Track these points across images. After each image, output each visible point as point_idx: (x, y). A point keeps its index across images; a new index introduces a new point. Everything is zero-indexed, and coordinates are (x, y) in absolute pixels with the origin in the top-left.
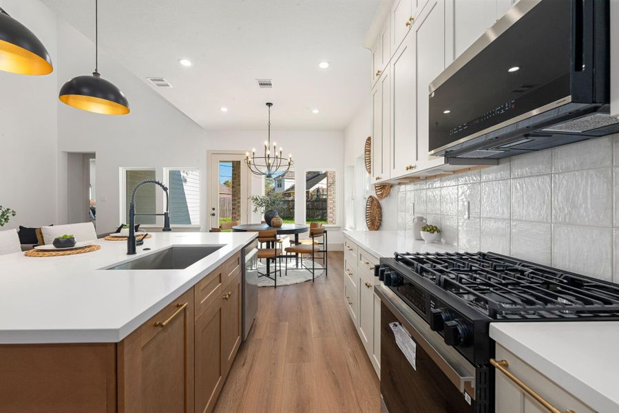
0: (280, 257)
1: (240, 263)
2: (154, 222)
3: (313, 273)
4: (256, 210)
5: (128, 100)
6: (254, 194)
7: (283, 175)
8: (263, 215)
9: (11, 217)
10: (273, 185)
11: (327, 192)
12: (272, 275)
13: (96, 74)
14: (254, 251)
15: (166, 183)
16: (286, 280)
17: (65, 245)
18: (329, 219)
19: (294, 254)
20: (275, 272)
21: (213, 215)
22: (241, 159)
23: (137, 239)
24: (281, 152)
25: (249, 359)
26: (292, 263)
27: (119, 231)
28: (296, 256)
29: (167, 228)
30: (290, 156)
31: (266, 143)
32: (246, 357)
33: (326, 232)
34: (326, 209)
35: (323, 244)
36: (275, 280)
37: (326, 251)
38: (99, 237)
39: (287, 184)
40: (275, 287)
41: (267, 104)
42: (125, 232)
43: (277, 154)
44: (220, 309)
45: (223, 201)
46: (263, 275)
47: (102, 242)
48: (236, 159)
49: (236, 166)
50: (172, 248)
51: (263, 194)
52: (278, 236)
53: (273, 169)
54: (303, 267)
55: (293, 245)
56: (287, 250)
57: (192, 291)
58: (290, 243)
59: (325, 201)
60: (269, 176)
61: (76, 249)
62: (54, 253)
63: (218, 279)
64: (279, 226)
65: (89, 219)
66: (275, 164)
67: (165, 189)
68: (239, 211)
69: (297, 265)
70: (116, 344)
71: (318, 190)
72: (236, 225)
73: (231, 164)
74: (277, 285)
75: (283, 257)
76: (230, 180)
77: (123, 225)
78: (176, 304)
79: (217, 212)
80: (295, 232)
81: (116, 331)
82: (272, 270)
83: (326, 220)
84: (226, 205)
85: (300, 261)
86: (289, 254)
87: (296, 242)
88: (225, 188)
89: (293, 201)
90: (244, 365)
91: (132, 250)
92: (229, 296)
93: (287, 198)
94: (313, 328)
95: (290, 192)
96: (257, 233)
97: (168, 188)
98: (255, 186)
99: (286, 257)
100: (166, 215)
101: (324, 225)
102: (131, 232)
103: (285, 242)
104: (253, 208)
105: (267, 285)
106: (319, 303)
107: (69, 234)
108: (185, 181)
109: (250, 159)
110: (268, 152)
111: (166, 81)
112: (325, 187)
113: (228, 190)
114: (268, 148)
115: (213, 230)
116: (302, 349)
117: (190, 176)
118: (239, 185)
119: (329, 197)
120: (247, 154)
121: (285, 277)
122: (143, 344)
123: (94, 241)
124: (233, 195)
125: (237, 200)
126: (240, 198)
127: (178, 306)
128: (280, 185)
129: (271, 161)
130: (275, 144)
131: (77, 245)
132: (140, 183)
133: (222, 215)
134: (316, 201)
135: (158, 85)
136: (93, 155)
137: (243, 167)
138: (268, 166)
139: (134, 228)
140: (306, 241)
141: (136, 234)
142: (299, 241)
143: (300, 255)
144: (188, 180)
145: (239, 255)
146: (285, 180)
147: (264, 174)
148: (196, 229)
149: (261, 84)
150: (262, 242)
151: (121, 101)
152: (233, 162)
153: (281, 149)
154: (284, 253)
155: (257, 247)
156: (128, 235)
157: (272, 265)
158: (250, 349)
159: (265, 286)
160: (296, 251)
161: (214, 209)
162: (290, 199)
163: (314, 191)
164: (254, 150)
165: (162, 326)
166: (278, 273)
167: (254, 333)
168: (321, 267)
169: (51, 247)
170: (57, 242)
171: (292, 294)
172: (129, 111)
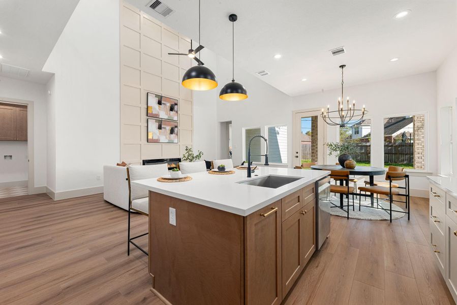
0: (353, 194)
1: (315, 192)
2: (260, 161)
3: (391, 214)
4: (331, 154)
5: (247, 91)
6: (329, 141)
7: (360, 123)
8: (337, 158)
9: (202, 156)
10: (350, 132)
11: (414, 136)
12: (345, 208)
13: (233, 81)
14: (327, 185)
15: (266, 137)
16: (360, 215)
17: (222, 169)
18: (416, 165)
19: (369, 193)
20: (348, 206)
21: (297, 157)
22: (318, 114)
23: (251, 169)
24: (354, 105)
25: (322, 264)
26: (366, 202)
27: (243, 164)
28: (371, 196)
29: (267, 164)
30: (364, 106)
31: (340, 99)
32: (320, 262)
33: (407, 176)
34: (413, 154)
35: (406, 188)
36: (348, 212)
37: (408, 195)
38: (234, 167)
39: (365, 131)
40: (348, 218)
41: (340, 67)
42: (246, 165)
43: (350, 106)
44: (299, 220)
45: (304, 147)
46: (337, 207)
47: (235, 170)
48: (314, 114)
49: (314, 120)
50: (269, 176)
51: (338, 141)
52: (350, 176)
53: (347, 119)
54: (379, 207)
55: (368, 186)
56: (361, 189)
57: (281, 202)
58: (365, 184)
59: (411, 145)
60: (342, 126)
61: (226, 172)
62: (218, 173)
63: (297, 199)
64: (353, 168)
65: (229, 158)
66: (349, 115)
67: (266, 140)
68: (317, 155)
69: (372, 203)
70: (244, 217)
71: (403, 135)
72: (314, 165)
73: (310, 119)
74: (349, 217)
75: (357, 194)
76: (310, 130)
77: (244, 162)
78: (271, 207)
79: (300, 155)
80: (371, 175)
81: (244, 211)
82: (345, 203)
83: (412, 166)
84: (308, 150)
85: (375, 201)
86: (363, 193)
87: (371, 183)
88: (307, 136)
89: (370, 146)
90: (317, 267)
91: (249, 176)
92: (305, 212)
93: (364, 144)
94: (387, 262)
95: (367, 139)
96: (330, 171)
97: (267, 139)
98: (331, 135)
99: (360, 195)
100: (266, 155)
101: (407, 170)
102: (249, 165)
103: (360, 182)
104: (328, 152)
105: (340, 215)
106: (395, 243)
107: (223, 164)
108: (278, 133)
109: (325, 114)
110: (341, 106)
111: (266, 72)
112: (411, 131)
113: (309, 138)
114: (341, 103)
115: (297, 168)
116: (372, 274)
117: (281, 130)
118: (317, 134)
119: (416, 142)
120: (323, 110)
121: (359, 213)
122: (255, 223)
123: (232, 169)
124: (312, 142)
125: (316, 146)
126: (317, 145)
127: (272, 209)
128: (357, 132)
129: (344, 113)
130: (348, 98)
131: (226, 170)
132: (253, 136)
133: (304, 157)
134: (400, 146)
135: (262, 75)
136: (230, 122)
137: (320, 120)
138: (342, 117)
139: (250, 164)
140: (382, 183)
141: (251, 166)
142: (374, 183)
143: (375, 195)
144: (280, 132)
145: (314, 186)
146: (363, 127)
147: (338, 124)
148: (285, 166)
149: (334, 53)
150: (336, 180)
151: (244, 92)
152: (312, 117)
153: (354, 102)
154: (358, 192)
155: (329, 182)
156: (247, 166)
157: (345, 200)
158: (323, 258)
159: (339, 216)
160: (371, 192)
161: (297, 153)
162: (368, 144)
163: (397, 136)
164: (328, 107)
165: (264, 216)
166: (351, 208)
167: (327, 247)
168: (402, 211)
169: (217, 170)
170: (219, 168)
171: (365, 228)
172: (247, 97)
